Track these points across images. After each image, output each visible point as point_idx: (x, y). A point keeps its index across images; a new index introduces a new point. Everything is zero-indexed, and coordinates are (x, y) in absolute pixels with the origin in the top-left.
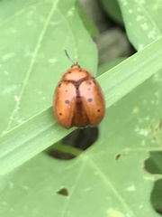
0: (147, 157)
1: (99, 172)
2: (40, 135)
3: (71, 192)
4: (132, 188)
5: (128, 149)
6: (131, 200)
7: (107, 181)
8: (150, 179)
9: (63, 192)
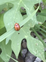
0: (30, 28)
1: (23, 31)
2: (12, 31)
3: (20, 33)
4: (28, 33)
5: (27, 27)
6: (28, 34)
7: (25, 32)
8: (30, 31)
9: (19, 34)
